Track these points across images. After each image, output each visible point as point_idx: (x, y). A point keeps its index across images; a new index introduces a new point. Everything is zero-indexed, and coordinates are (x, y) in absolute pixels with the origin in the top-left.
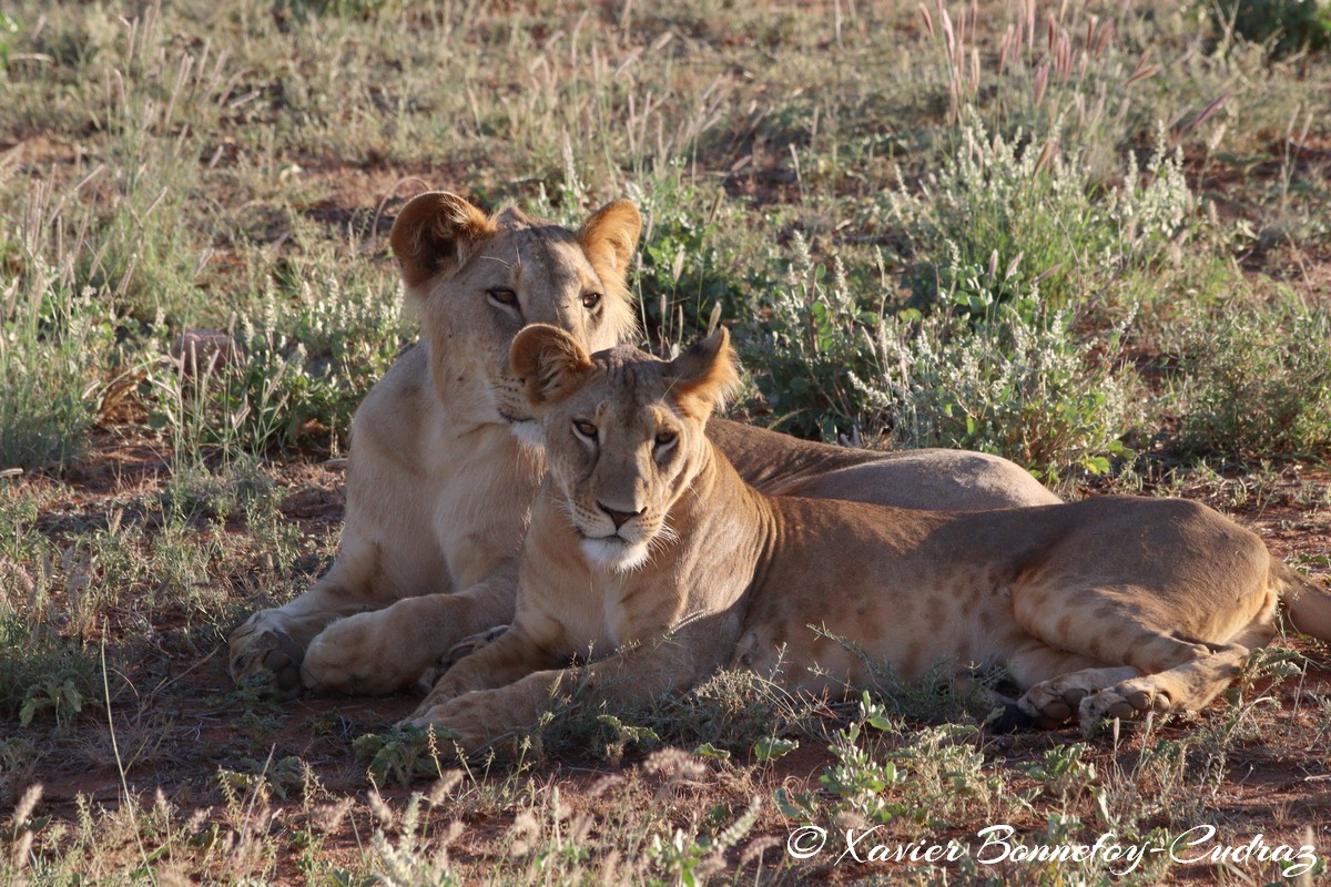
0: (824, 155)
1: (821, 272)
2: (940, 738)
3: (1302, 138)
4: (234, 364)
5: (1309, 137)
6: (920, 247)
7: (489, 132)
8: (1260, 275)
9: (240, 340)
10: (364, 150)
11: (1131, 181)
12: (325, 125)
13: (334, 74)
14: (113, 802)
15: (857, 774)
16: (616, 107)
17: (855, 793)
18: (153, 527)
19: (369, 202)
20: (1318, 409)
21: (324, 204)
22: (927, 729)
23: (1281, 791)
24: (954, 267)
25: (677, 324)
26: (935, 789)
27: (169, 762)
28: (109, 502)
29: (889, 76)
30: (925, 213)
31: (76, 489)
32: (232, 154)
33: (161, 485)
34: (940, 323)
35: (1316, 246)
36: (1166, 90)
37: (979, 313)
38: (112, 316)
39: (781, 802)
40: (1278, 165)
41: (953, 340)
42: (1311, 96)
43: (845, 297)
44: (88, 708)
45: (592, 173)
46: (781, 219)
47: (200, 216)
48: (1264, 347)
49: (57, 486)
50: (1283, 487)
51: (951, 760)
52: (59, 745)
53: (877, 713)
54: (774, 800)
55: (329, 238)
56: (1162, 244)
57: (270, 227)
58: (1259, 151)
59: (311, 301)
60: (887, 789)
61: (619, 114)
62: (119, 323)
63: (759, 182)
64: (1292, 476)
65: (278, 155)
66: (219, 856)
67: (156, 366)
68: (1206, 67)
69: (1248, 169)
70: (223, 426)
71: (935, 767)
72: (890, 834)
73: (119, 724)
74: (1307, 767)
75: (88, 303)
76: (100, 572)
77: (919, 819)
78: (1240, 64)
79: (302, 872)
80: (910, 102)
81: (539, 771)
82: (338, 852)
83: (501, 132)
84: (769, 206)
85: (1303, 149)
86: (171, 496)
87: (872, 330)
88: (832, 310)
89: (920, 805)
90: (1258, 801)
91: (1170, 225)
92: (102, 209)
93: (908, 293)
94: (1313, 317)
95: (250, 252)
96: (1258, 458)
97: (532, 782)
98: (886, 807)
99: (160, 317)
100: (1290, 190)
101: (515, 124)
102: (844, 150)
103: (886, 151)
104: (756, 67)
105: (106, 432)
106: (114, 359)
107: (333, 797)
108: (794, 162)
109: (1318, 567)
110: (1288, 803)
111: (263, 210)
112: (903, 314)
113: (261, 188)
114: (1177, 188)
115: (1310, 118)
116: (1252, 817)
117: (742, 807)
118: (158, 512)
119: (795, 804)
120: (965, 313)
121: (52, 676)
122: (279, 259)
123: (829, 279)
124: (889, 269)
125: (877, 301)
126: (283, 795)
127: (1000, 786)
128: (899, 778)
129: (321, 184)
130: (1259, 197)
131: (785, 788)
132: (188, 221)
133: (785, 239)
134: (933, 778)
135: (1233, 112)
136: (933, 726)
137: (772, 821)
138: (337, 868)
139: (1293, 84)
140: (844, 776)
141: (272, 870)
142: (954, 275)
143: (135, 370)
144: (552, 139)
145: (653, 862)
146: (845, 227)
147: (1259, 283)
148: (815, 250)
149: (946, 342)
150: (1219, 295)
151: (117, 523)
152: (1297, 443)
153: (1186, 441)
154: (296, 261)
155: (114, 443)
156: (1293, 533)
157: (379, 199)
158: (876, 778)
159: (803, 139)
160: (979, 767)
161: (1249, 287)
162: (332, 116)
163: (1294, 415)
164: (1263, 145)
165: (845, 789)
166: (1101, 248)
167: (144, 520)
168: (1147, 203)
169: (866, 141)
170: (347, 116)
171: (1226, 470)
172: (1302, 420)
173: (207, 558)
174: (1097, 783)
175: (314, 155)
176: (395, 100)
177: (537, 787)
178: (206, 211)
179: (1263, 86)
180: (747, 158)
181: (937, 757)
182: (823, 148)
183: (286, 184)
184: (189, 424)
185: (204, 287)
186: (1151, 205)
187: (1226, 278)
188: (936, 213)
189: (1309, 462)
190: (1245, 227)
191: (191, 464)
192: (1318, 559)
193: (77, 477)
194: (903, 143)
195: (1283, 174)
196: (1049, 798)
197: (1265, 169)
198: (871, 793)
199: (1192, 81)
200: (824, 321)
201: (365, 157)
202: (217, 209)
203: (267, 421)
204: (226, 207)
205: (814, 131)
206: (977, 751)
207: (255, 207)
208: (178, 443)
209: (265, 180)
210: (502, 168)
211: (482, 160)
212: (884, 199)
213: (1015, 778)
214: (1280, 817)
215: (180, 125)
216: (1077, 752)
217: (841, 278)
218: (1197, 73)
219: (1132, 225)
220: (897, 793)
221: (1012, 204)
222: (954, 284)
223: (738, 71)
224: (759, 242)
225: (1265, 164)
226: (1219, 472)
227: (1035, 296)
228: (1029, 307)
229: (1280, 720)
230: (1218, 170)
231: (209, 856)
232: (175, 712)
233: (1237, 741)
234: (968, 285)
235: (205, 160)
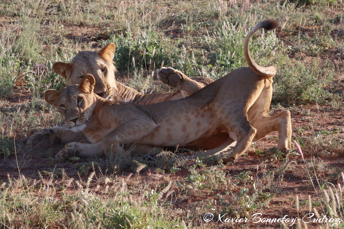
0: (189, 26)
1: (189, 55)
2: (215, 169)
3: (304, 26)
4: (47, 73)
5: (305, 26)
6: (212, 49)
7: (109, 19)
8: (293, 59)
9: (49, 67)
10: (79, 22)
11: (263, 35)
12: (70, 16)
13: (72, 3)
14: (17, 177)
15: (195, 177)
16: (140, 13)
17: (194, 182)
18: (27, 111)
19: (80, 34)
20: (307, 92)
21: (69, 34)
22: (212, 166)
23: (296, 184)
24: (221, 55)
25: (153, 66)
26: (214, 181)
27: (30, 168)
28: (17, 105)
29: (205, 8)
30: (214, 41)
31: (9, 102)
32: (48, 22)
33: (29, 101)
34: (217, 68)
35: (307, 52)
36: (271, 13)
37: (226, 66)
38: (19, 60)
39: (177, 183)
40: (298, 32)
41: (220, 72)
42: (306, 16)
43: (194, 61)
44: (11, 154)
45: (134, 29)
46: (179, 42)
47: (40, 37)
48: (294, 77)
49: (5, 101)
50: (298, 110)
51: (218, 174)
52: (5, 163)
53: (200, 162)
54: (175, 183)
55: (71, 43)
56: (270, 50)
57: (56, 40)
58: (293, 29)
59: (66, 58)
60: (202, 181)
61: (140, 15)
62: (20, 62)
63: (174, 32)
64: (300, 108)
65: (59, 23)
66: (42, 191)
67: (29, 73)
68: (281, 8)
69: (290, 33)
70: (44, 87)
71: (214, 176)
72: (203, 191)
73: (18, 159)
74: (303, 178)
75: (13, 57)
76: (15, 122)
77: (210, 188)
78: (289, 8)
79: (61, 196)
80: (210, 14)
81: (118, 173)
82: (70, 191)
83: (112, 18)
84: (176, 38)
85: (304, 29)
86: (32, 104)
87: (200, 69)
88: (191, 64)
89: (210, 185)
90: (291, 186)
91: (272, 46)
92: (17, 35)
93: (209, 60)
94: (306, 69)
95: (52, 46)
96: (292, 103)
97: (117, 176)
98: (202, 185)
99: (30, 61)
100: (300, 38)
101: (116, 17)
102: (194, 25)
103: (204, 26)
104: (173, 5)
105: (17, 88)
106: (19, 71)
107: (69, 178)
108: (182, 28)
109: (306, 130)
110: (298, 187)
111: (54, 36)
112: (208, 66)
113: (54, 31)
114: (274, 37)
115: (305, 21)
116: (289, 190)
117: (167, 184)
118: (29, 108)
119: (180, 184)
120: (223, 66)
121: (3, 146)
122: (58, 48)
123: (190, 57)
124: (205, 54)
125: (201, 62)
126: (57, 177)
127: (229, 181)
128: (205, 178)
129: (69, 30)
130: (293, 40)
131: (178, 180)
132: (37, 38)
133: (180, 46)
134: (213, 178)
135: (287, 19)
136: (213, 165)
137: (174, 188)
138: (70, 195)
139: (301, 13)
140: (192, 177)
141: (55, 195)
142: (220, 57)
143: (24, 74)
144: (124, 21)
145: (146, 197)
146: (194, 44)
147: (293, 61)
148: (187, 49)
149: (218, 73)
150: (283, 63)
151: (19, 110)
152: (301, 100)
153: (275, 98)
154: (63, 48)
155: (19, 91)
156: (300, 121)
157: (82, 34)
158: (199, 178)
159: (184, 22)
160: (224, 176)
161: (290, 62)
162: (72, 13)
163: (301, 93)
164: (295, 28)
165: (192, 180)
166: (255, 51)
167: (25, 110)
168: (267, 41)
169: (199, 23)
170: (75, 14)
171: (285, 106)
172: (303, 95)
173: (40, 119)
174: (253, 181)
175: (67, 23)
176: (87, 10)
177: (118, 177)
178: (41, 36)
179: (294, 13)
180: (171, 27)
181: (215, 173)
182: (189, 25)
183: (60, 30)
184: (36, 87)
185: (41, 54)
186: (268, 41)
187: (286, 59)
188: (216, 41)
189: (304, 104)
190: (290, 47)
191: (37, 97)
192: (306, 128)
193: (10, 99)
194: (208, 24)
195: (299, 35)
196: (241, 184)
197: (295, 33)
198: (198, 182)
199: (278, 12)
200: (189, 67)
201: (79, 24)
202: (44, 35)
203: (55, 87)
204: (46, 35)
205: (187, 21)
206: (224, 172)
207: (53, 35)
208: (34, 91)
209: (55, 28)
210: (112, 27)
211: (107, 25)
212: (203, 37)
213: (233, 179)
214: (296, 190)
215: (36, 15)
216: (248, 173)
217: (193, 57)
218: (279, 10)
219: (263, 46)
220: (204, 182)
221: (235, 40)
222: (220, 59)
223: (169, 6)
224: (174, 47)
225: (295, 32)
226: (283, 106)
227: (240, 63)
228: (238, 65)
229: (297, 167)
230: (283, 33)
231: (40, 191)
232: (32, 156)
233: (286, 172)
234: (224, 59)
235: (41, 23)
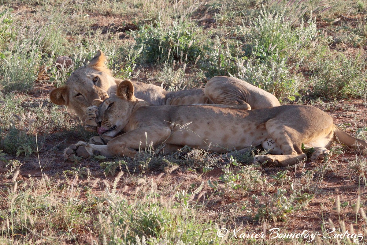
0: (223, 16)
1: (223, 46)
2: (250, 168)
6: (247, 40)
7: (138, 7)
8: (334, 50)
9: (73, 59)
10: (105, 11)
11: (302, 25)
12: (96, 4)
14: (39, 177)
15: (229, 177)
16: (170, 2)
17: (228, 182)
18: (50, 107)
19: (106, 24)
20: (349, 86)
21: (95, 25)
22: (247, 166)
23: (337, 184)
24: (256, 47)
25: (185, 59)
26: (249, 181)
27: (53, 167)
28: (39, 100)
30: (249, 31)
31: (31, 96)
32: (72, 12)
34: (252, 60)
35: (349, 43)
37: (262, 58)
38: (41, 52)
39: (209, 183)
40: (339, 22)
41: (255, 65)
42: (348, 5)
43: (228, 53)
44: (33, 153)
46: (212, 32)
47: (63, 27)
48: (336, 69)
49: (26, 95)
50: (339, 105)
51: (253, 174)
52: (26, 162)
53: (234, 161)
56: (309, 41)
57: (81, 30)
58: (335, 18)
59: (91, 50)
60: (236, 181)
61: (170, 4)
62: (43, 54)
63: (206, 22)
64: (342, 103)
65: (83, 12)
66: (66, 191)
67: (52, 66)
69: (331, 23)
71: (249, 175)
72: (237, 192)
73: (41, 157)
74: (344, 178)
75: (35, 49)
76: (37, 118)
77: (245, 189)
79: (87, 197)
80: (245, 3)
81: (147, 173)
82: (96, 192)
83: (140, 7)
84: (209, 29)
85: (346, 18)
87: (235, 62)
88: (225, 56)
89: (245, 185)
90: (331, 187)
91: (312, 37)
93: (244, 52)
94: (348, 62)
95: (76, 36)
96: (333, 98)
97: (145, 176)
98: (236, 185)
99: (53, 53)
100: (342, 28)
101: (144, 5)
102: (228, 15)
103: (239, 15)
105: (39, 82)
106: (41, 64)
107: (95, 178)
108: (215, 17)
109: (348, 126)
110: (339, 187)
111: (79, 26)
112: (243, 58)
113: (79, 21)
114: (314, 28)
116: (330, 190)
117: (199, 184)
119: (213, 184)
120: (259, 58)
121: (25, 144)
122: (83, 39)
123: (224, 48)
124: (239, 45)
125: (236, 54)
126: (82, 177)
127: (265, 181)
128: (240, 178)
129: (94, 19)
130: (334, 30)
131: (210, 180)
133: (213, 37)
134: (248, 178)
136: (249, 165)
137: (207, 188)
138: (95, 196)
140: (225, 177)
141: (79, 196)
142: (256, 48)
143: (46, 67)
144: (154, 10)
145: (176, 198)
146: (228, 34)
147: (334, 52)
148: (220, 41)
149: (254, 65)
150: (324, 55)
151: (42, 106)
152: (343, 95)
153: (315, 93)
154: (88, 39)
155: (41, 85)
156: (342, 117)
157: (109, 24)
158: (234, 178)
159: (218, 11)
160: (260, 176)
161: (332, 53)
162: (97, 2)
163: (343, 87)
165: (226, 181)
166: (294, 42)
167: (48, 105)
168: (306, 31)
169: (234, 12)
170: (101, 2)
171: (325, 101)
172: (345, 89)
173: (64, 115)
174: (290, 181)
175: (92, 12)
177: (147, 177)
178: (65, 26)
181: (250, 173)
182: (223, 14)
183: (85, 19)
185: (64, 45)
187: (326, 51)
188: (252, 31)
189: (346, 99)
190: (331, 38)
192: (348, 124)
193: (32, 94)
194: (244, 13)
196: (278, 184)
197: (336, 23)
198: (232, 182)
200: (223, 59)
201: (106, 13)
202: (68, 26)
204: (70, 25)
207: (77, 25)
209: (80, 18)
210: (140, 17)
211: (135, 14)
212: (238, 27)
213: (269, 179)
214: (337, 190)
216: (285, 173)
217: (228, 48)
219: (303, 37)
220: (239, 182)
222: (256, 50)
224: (206, 38)
226: (323, 101)
227: (277, 54)
228: (275, 57)
229: (338, 166)
230: (324, 23)
231: (63, 192)
232: (55, 155)
233: (327, 171)
234: (260, 51)
235: (65, 13)
